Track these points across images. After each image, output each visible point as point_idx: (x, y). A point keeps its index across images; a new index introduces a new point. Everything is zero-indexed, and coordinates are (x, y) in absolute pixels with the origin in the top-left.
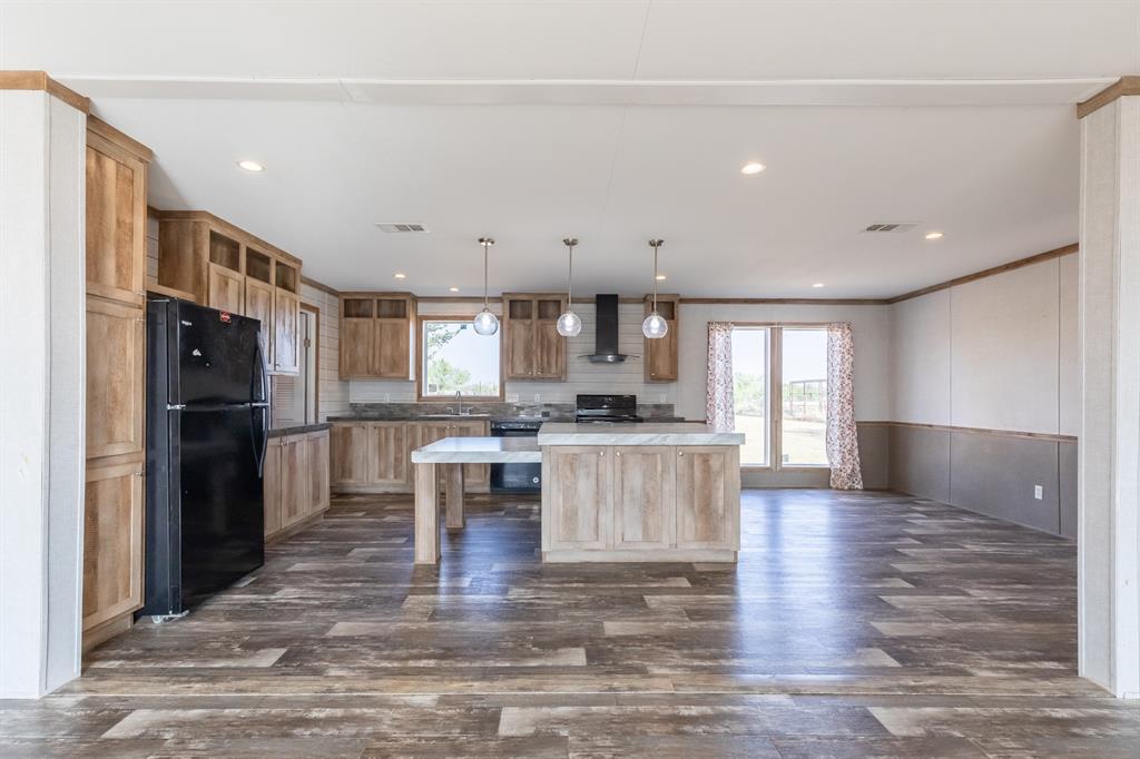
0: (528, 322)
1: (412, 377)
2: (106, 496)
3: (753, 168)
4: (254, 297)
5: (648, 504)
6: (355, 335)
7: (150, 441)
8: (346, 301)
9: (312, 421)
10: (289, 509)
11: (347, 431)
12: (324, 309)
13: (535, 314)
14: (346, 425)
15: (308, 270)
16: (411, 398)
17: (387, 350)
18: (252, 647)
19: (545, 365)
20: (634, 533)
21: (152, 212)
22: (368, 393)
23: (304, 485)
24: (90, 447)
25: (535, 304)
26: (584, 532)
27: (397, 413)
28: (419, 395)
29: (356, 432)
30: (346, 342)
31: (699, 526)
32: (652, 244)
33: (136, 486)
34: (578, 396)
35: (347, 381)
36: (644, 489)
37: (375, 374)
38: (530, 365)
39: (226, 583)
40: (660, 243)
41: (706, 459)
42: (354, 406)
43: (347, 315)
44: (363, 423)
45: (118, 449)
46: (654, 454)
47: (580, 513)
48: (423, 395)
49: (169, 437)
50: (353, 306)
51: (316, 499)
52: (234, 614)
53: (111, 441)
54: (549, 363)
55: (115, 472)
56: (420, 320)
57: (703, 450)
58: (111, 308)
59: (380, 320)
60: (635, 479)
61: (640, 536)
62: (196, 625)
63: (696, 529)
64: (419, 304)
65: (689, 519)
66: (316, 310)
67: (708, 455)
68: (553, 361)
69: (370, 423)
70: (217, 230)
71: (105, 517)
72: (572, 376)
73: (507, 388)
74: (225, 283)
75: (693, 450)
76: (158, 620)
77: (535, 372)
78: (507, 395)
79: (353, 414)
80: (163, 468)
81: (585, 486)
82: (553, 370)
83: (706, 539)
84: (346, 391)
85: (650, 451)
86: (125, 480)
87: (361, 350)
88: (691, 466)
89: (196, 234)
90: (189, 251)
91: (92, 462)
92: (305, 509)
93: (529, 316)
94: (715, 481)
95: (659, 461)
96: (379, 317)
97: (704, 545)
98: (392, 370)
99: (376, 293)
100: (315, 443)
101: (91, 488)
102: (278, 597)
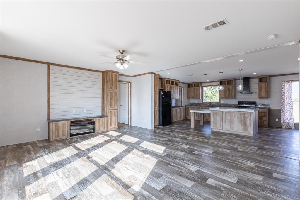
0: (225, 86)
1: (200, 98)
2: (155, 112)
3: (241, 61)
4: (172, 87)
5: (231, 122)
6: (190, 91)
7: (159, 107)
8: (189, 85)
9: (182, 106)
10: (176, 118)
11: (188, 108)
12: (184, 87)
13: (226, 84)
14: (188, 107)
15: (181, 81)
16: (201, 102)
17: (196, 93)
18: (168, 130)
19: (229, 95)
20: (228, 127)
21: (160, 79)
22: (193, 101)
23: (178, 115)
24: (154, 107)
25: (226, 82)
26: (218, 126)
27: (198, 105)
28: (202, 102)
29: (190, 108)
30: (189, 92)
31: (243, 128)
32: (240, 70)
33: (158, 111)
34: (239, 102)
35: (189, 99)
36: (230, 119)
37: (193, 98)
38: (225, 95)
39: (167, 125)
40: (242, 70)
41: (244, 114)
42: (190, 104)
43: (189, 87)
44: (191, 107)
45: (156, 107)
46: (232, 113)
47: (217, 122)
48: (203, 101)
49: (161, 107)
50: (190, 85)
51: (181, 118)
52: (167, 128)
53: (156, 106)
54: (230, 94)
55: (156, 110)
56: (202, 87)
57: (244, 113)
58: (156, 93)
59: (195, 88)
60: (228, 117)
61: (229, 128)
62: (163, 128)
63: (242, 128)
64: (202, 84)
65: (240, 126)
66: (183, 87)
67: (245, 114)
68: (231, 94)
69: (192, 107)
70: (167, 79)
71: (155, 114)
72: (237, 97)
73: (221, 100)
74: (168, 86)
75: (241, 112)
76: (160, 127)
77: (227, 97)
78: (221, 102)
79: (191, 105)
80: (160, 110)
81: (218, 118)
82: (231, 96)
83: (245, 131)
84: (189, 101)
85: (231, 112)
86: (157, 111)
87: (191, 93)
88: (241, 116)
89: (164, 81)
90: (164, 83)
91: (154, 108)
92: (179, 119)
93: (225, 84)
94: (247, 119)
95: (234, 114)
96: (194, 87)
97: (244, 132)
98: (196, 97)
99: (194, 83)
100: (180, 109)
101: (154, 111)
102: (172, 127)
